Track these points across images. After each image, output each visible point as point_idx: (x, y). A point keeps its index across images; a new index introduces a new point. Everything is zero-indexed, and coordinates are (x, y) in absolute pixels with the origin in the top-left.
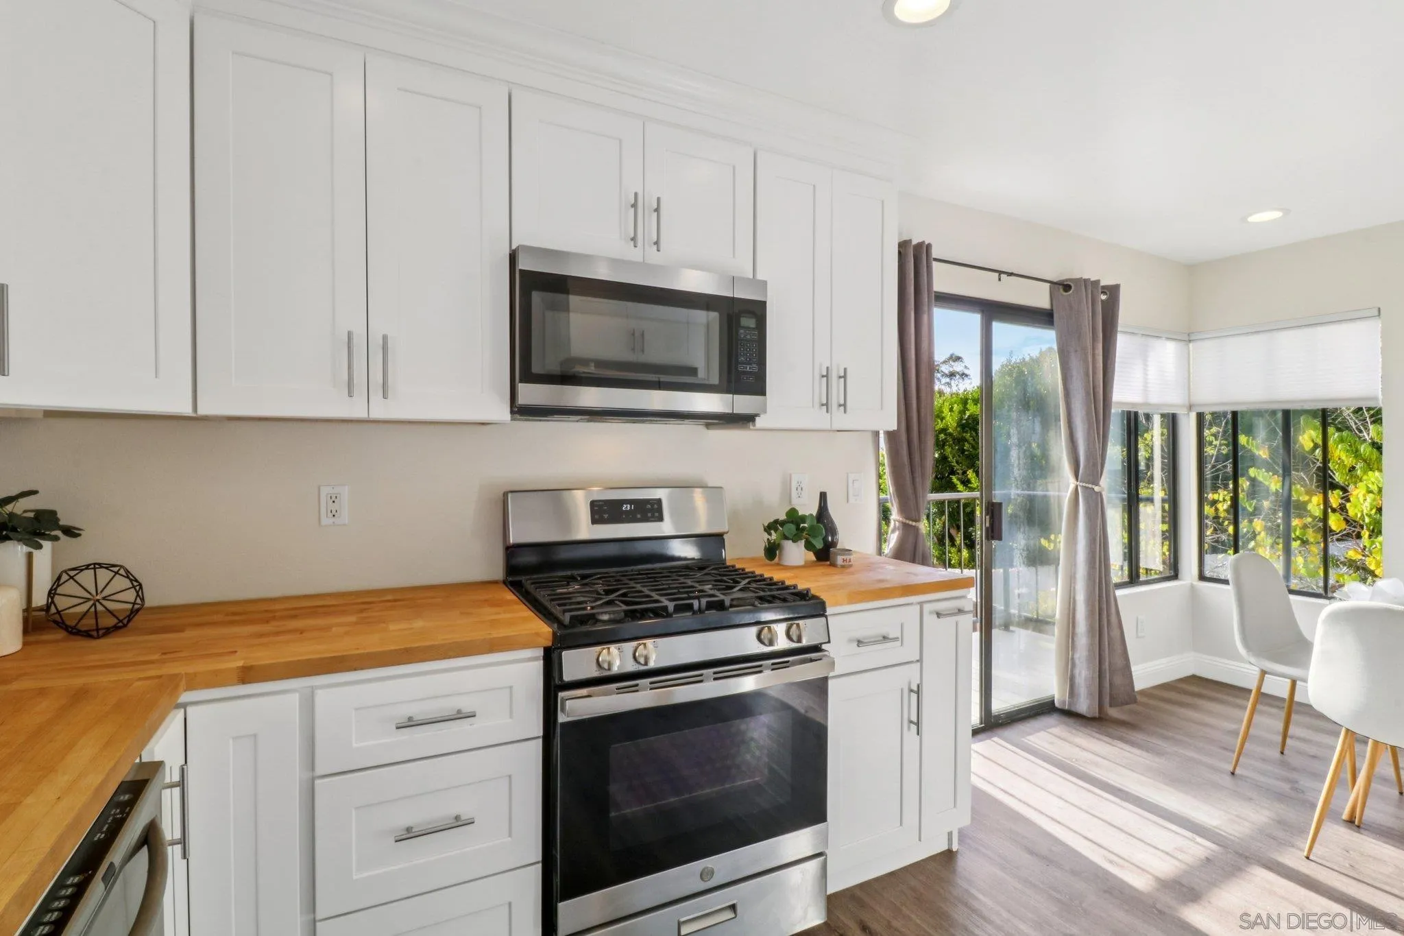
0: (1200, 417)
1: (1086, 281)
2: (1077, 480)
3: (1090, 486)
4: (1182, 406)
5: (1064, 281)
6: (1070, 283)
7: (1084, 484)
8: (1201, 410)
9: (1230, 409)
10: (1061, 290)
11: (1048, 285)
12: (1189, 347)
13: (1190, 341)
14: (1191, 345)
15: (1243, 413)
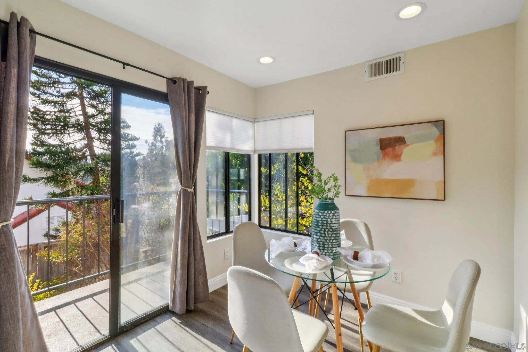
0: (260, 156)
1: (184, 80)
2: (181, 185)
3: (186, 189)
4: (252, 151)
5: (173, 78)
6: (176, 80)
7: (184, 188)
8: (260, 153)
9: (268, 153)
10: (172, 84)
11: (165, 79)
12: (254, 125)
13: (255, 122)
14: (256, 124)
15: (273, 154)
